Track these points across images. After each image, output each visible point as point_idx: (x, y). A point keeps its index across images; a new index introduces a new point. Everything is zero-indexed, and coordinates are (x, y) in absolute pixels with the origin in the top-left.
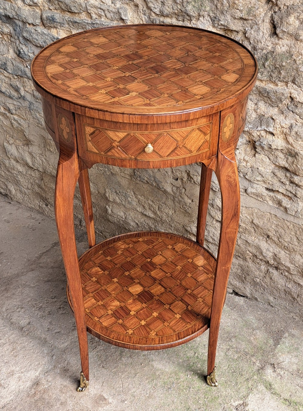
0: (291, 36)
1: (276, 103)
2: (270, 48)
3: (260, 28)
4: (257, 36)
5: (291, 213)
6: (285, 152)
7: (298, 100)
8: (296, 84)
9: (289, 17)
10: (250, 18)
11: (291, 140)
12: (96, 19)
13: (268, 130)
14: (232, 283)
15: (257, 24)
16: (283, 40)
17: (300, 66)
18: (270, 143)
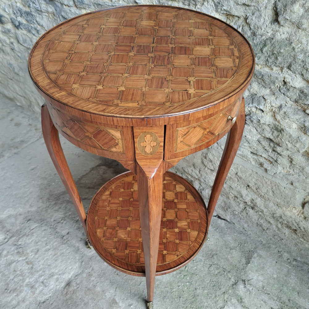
0: (293, 24)
1: (269, 85)
2: (269, 34)
3: (262, 15)
4: (258, 22)
5: (270, 174)
6: (271, 127)
7: (291, 84)
8: (291, 70)
9: (294, 5)
10: (253, 4)
11: (278, 117)
12: (116, 2)
13: (258, 108)
14: (217, 210)
15: (259, 10)
16: (283, 28)
18: (259, 119)
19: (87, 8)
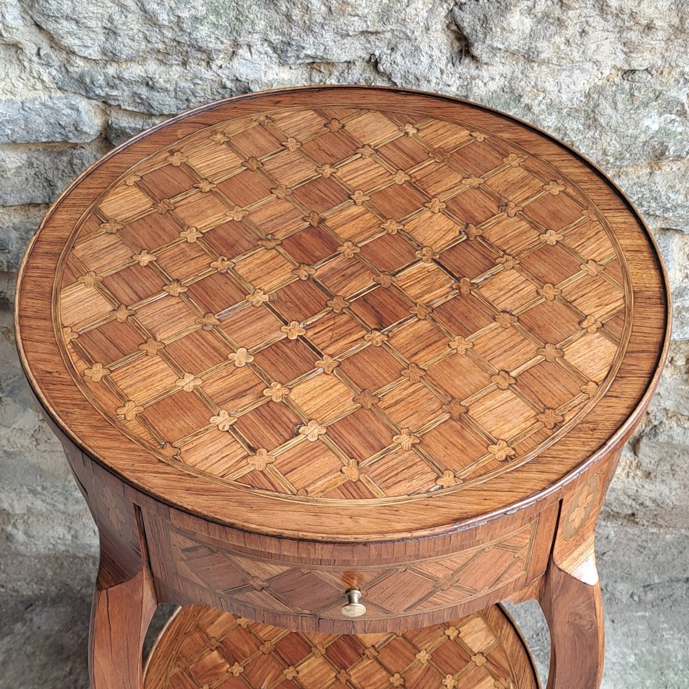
0: (514, 54)
3: (421, 47)
17: (543, 117)
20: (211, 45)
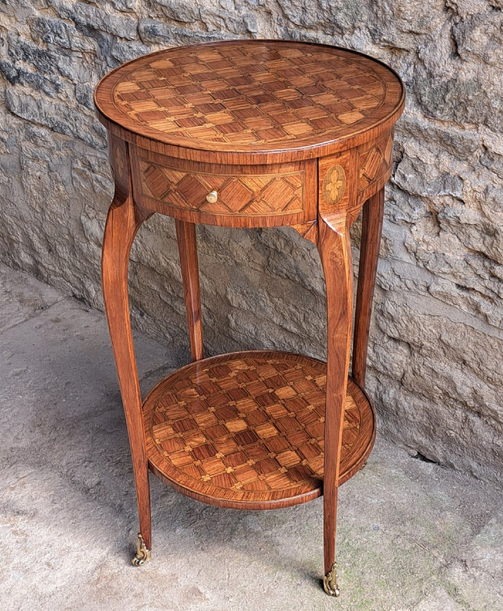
0: (478, 57)
1: (464, 154)
2: (451, 74)
4: (433, 57)
5: (493, 324)
6: (480, 229)
7: (493, 150)
8: (489, 127)
9: (474, 31)
10: (423, 31)
11: (487, 210)
12: (214, 32)
13: (454, 195)
14: (416, 439)
15: (432, 40)
16: (467, 64)
18: (458, 215)
19: (162, 43)
20: (343, 24)
